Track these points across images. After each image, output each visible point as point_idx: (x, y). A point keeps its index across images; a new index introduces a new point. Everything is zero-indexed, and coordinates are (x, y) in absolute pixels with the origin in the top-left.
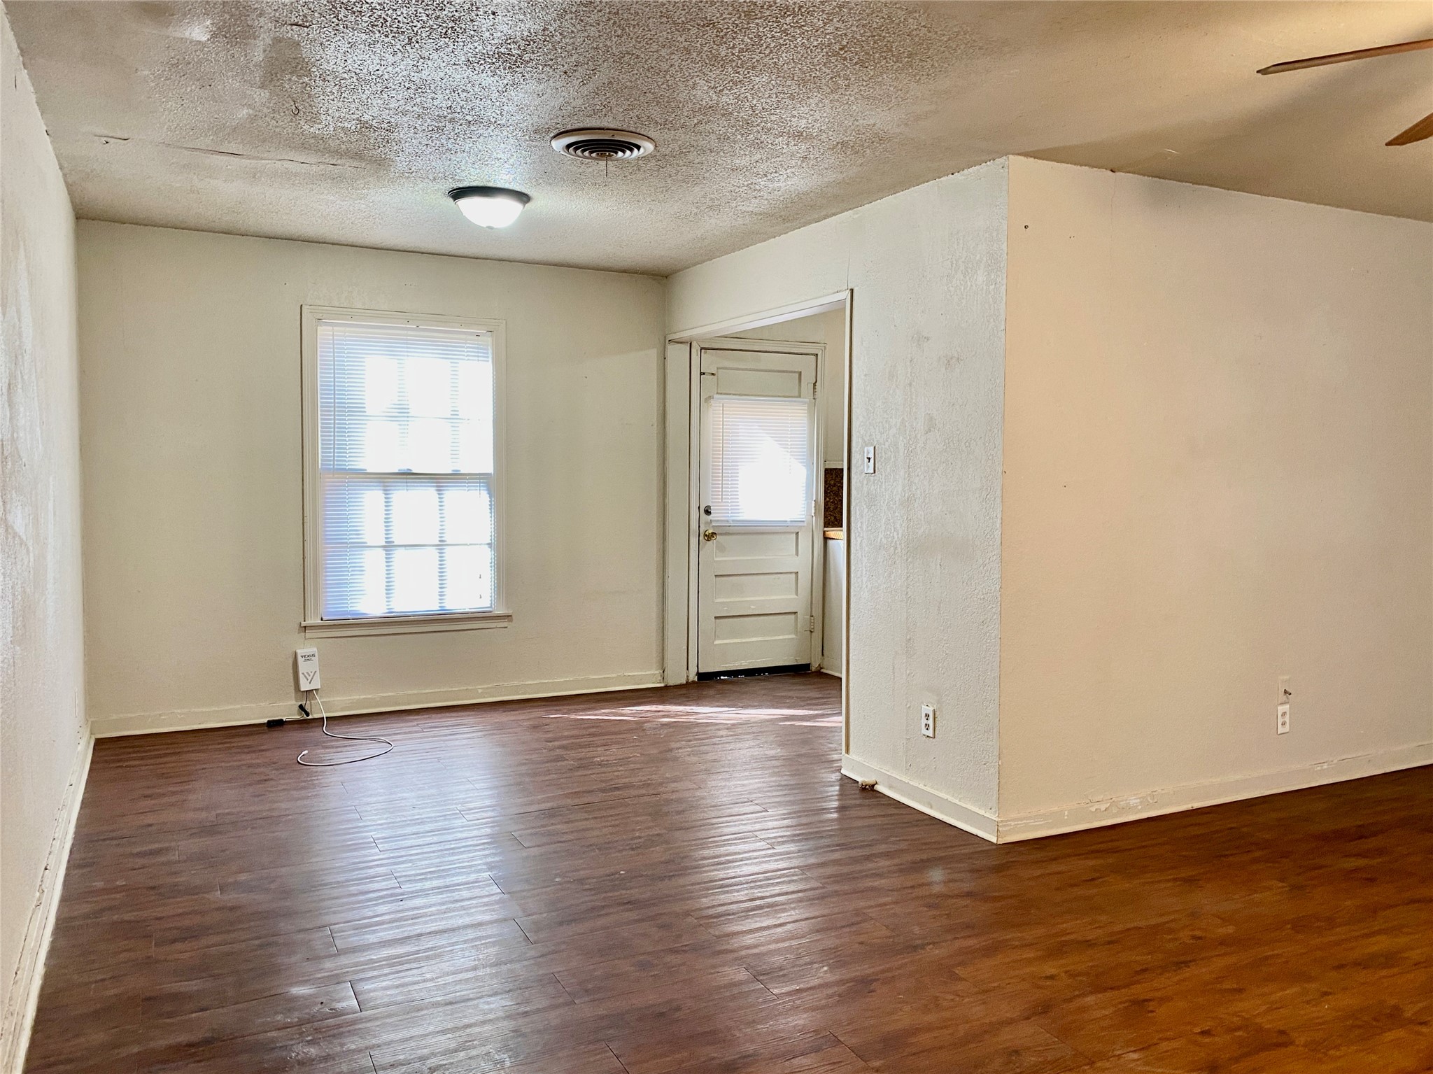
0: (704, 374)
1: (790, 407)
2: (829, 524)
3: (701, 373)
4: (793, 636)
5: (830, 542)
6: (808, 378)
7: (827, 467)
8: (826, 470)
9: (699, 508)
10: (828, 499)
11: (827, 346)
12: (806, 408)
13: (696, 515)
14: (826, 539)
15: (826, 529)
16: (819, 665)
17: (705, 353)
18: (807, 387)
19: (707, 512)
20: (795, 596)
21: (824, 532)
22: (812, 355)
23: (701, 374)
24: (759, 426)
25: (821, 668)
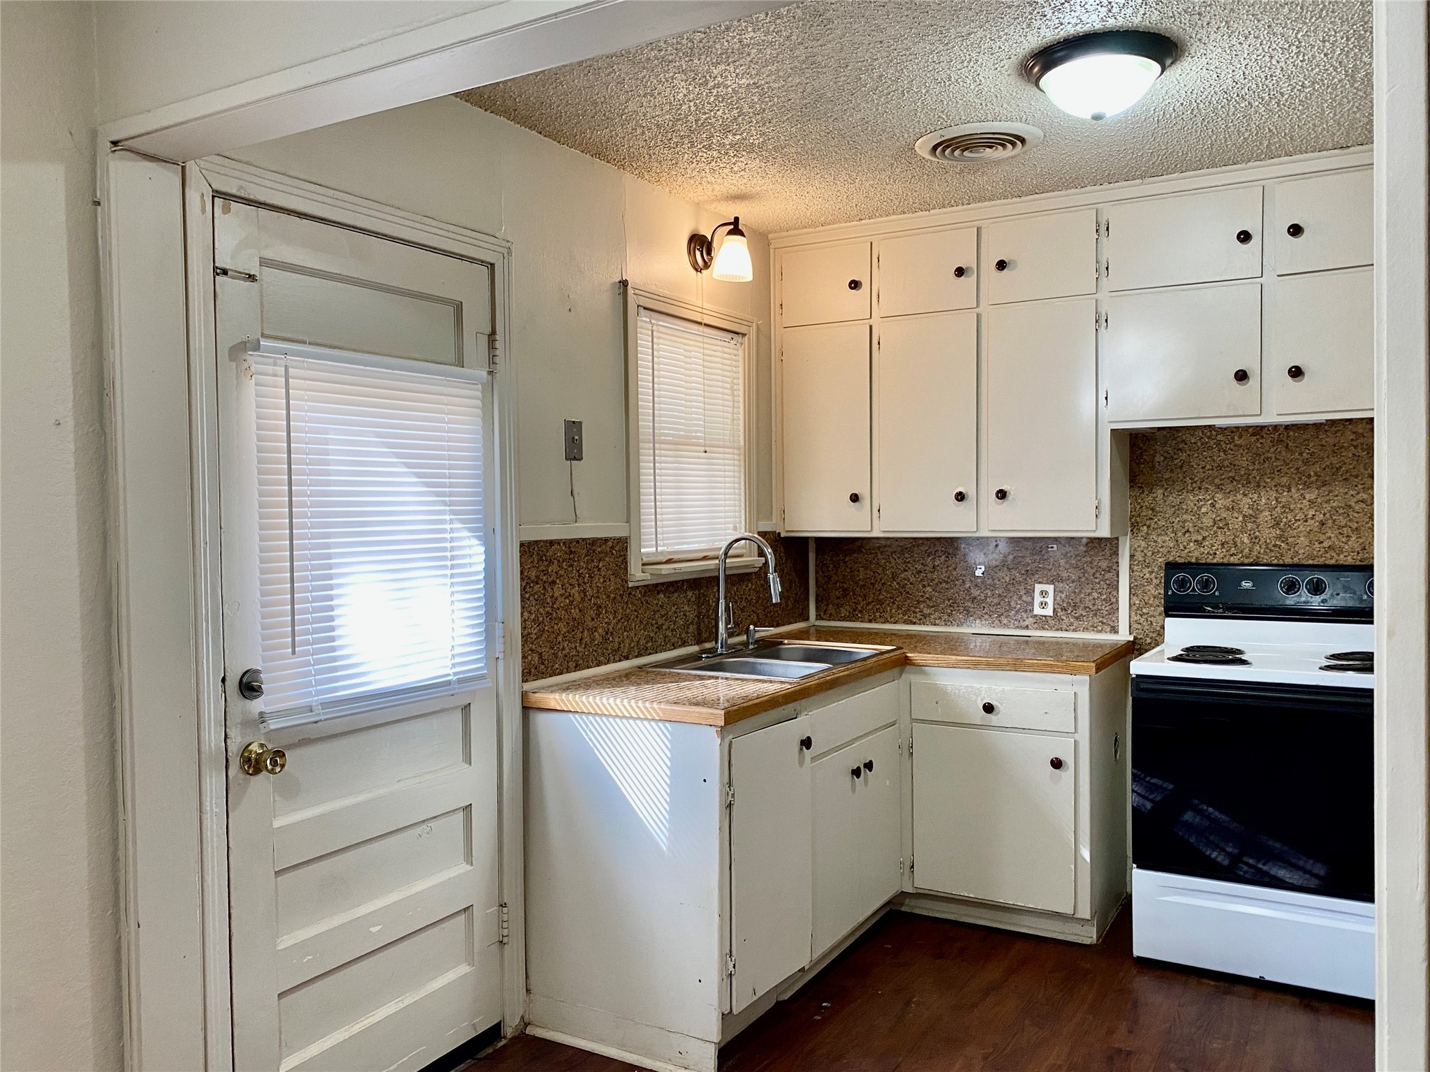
0: (225, 272)
1: (445, 390)
2: (530, 673)
3: (215, 268)
4: (464, 969)
5: (540, 720)
6: (476, 320)
7: (523, 539)
8: (522, 545)
9: (223, 680)
10: (526, 614)
11: (513, 248)
12: (479, 394)
13: (217, 702)
14: (528, 709)
15: (527, 686)
16: (522, 1017)
17: (226, 210)
18: (475, 346)
19: (249, 687)
20: (469, 868)
21: (524, 695)
22: (482, 262)
23: (216, 274)
24: (379, 435)
25: (526, 1025)
